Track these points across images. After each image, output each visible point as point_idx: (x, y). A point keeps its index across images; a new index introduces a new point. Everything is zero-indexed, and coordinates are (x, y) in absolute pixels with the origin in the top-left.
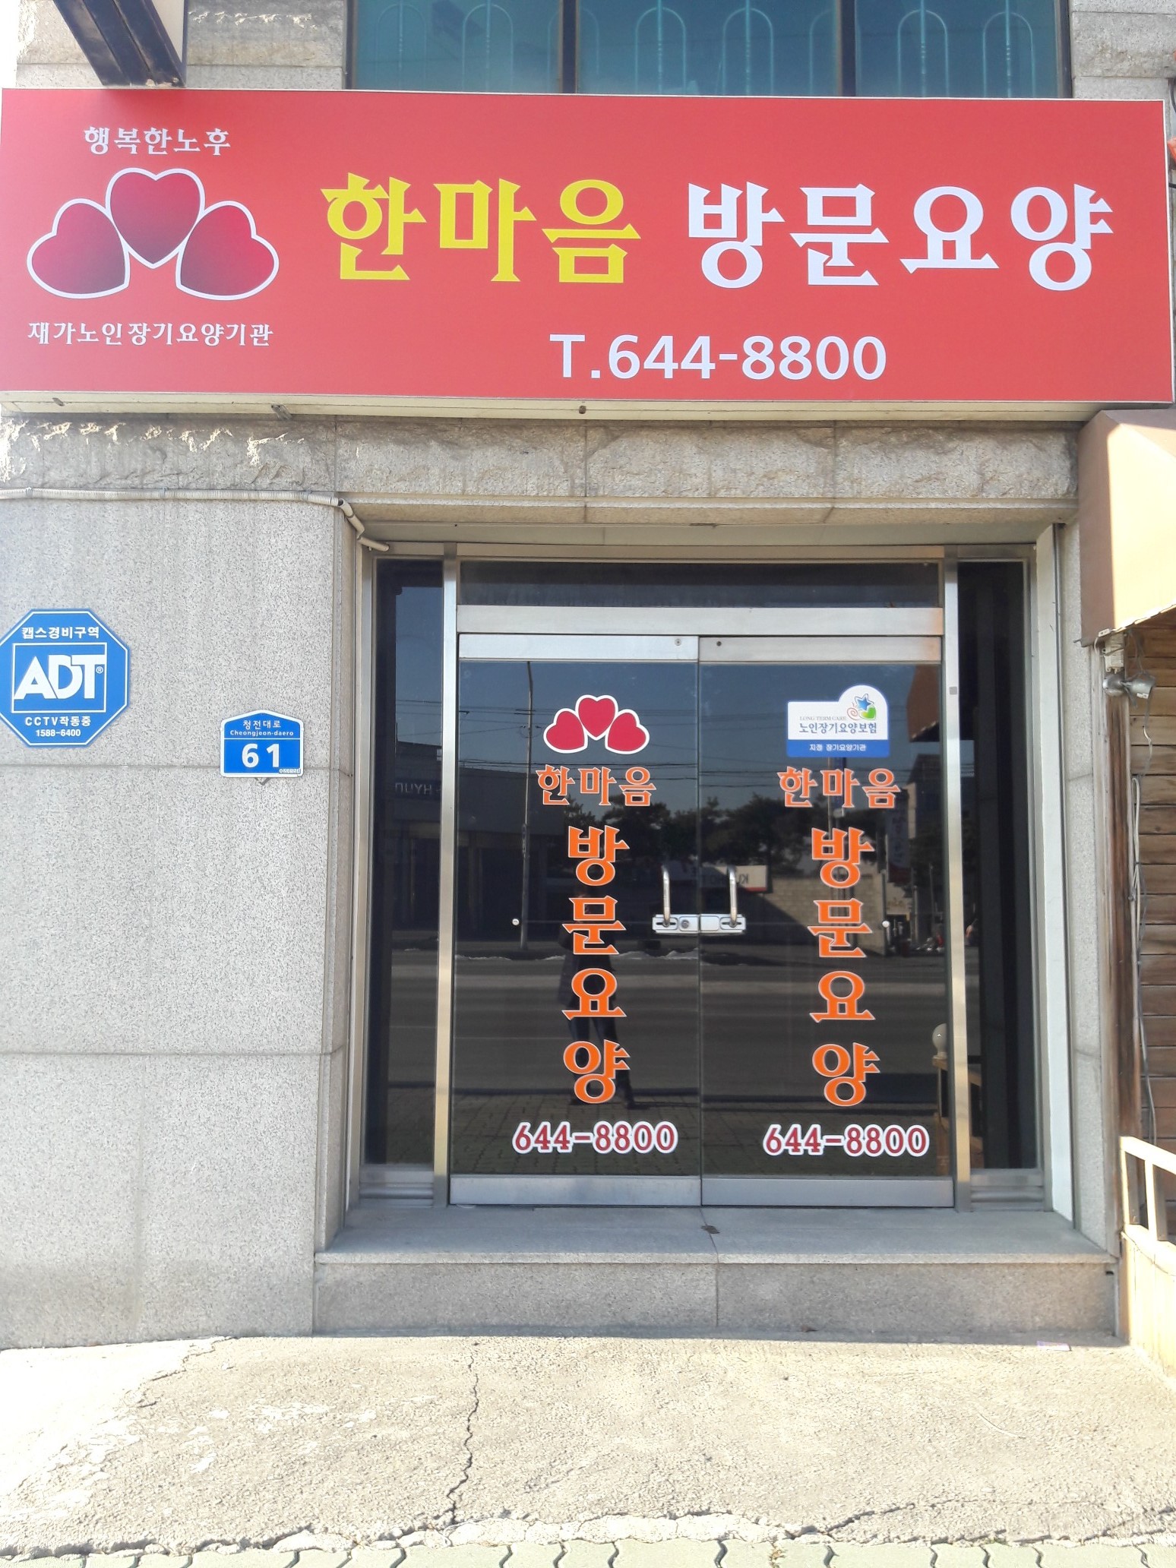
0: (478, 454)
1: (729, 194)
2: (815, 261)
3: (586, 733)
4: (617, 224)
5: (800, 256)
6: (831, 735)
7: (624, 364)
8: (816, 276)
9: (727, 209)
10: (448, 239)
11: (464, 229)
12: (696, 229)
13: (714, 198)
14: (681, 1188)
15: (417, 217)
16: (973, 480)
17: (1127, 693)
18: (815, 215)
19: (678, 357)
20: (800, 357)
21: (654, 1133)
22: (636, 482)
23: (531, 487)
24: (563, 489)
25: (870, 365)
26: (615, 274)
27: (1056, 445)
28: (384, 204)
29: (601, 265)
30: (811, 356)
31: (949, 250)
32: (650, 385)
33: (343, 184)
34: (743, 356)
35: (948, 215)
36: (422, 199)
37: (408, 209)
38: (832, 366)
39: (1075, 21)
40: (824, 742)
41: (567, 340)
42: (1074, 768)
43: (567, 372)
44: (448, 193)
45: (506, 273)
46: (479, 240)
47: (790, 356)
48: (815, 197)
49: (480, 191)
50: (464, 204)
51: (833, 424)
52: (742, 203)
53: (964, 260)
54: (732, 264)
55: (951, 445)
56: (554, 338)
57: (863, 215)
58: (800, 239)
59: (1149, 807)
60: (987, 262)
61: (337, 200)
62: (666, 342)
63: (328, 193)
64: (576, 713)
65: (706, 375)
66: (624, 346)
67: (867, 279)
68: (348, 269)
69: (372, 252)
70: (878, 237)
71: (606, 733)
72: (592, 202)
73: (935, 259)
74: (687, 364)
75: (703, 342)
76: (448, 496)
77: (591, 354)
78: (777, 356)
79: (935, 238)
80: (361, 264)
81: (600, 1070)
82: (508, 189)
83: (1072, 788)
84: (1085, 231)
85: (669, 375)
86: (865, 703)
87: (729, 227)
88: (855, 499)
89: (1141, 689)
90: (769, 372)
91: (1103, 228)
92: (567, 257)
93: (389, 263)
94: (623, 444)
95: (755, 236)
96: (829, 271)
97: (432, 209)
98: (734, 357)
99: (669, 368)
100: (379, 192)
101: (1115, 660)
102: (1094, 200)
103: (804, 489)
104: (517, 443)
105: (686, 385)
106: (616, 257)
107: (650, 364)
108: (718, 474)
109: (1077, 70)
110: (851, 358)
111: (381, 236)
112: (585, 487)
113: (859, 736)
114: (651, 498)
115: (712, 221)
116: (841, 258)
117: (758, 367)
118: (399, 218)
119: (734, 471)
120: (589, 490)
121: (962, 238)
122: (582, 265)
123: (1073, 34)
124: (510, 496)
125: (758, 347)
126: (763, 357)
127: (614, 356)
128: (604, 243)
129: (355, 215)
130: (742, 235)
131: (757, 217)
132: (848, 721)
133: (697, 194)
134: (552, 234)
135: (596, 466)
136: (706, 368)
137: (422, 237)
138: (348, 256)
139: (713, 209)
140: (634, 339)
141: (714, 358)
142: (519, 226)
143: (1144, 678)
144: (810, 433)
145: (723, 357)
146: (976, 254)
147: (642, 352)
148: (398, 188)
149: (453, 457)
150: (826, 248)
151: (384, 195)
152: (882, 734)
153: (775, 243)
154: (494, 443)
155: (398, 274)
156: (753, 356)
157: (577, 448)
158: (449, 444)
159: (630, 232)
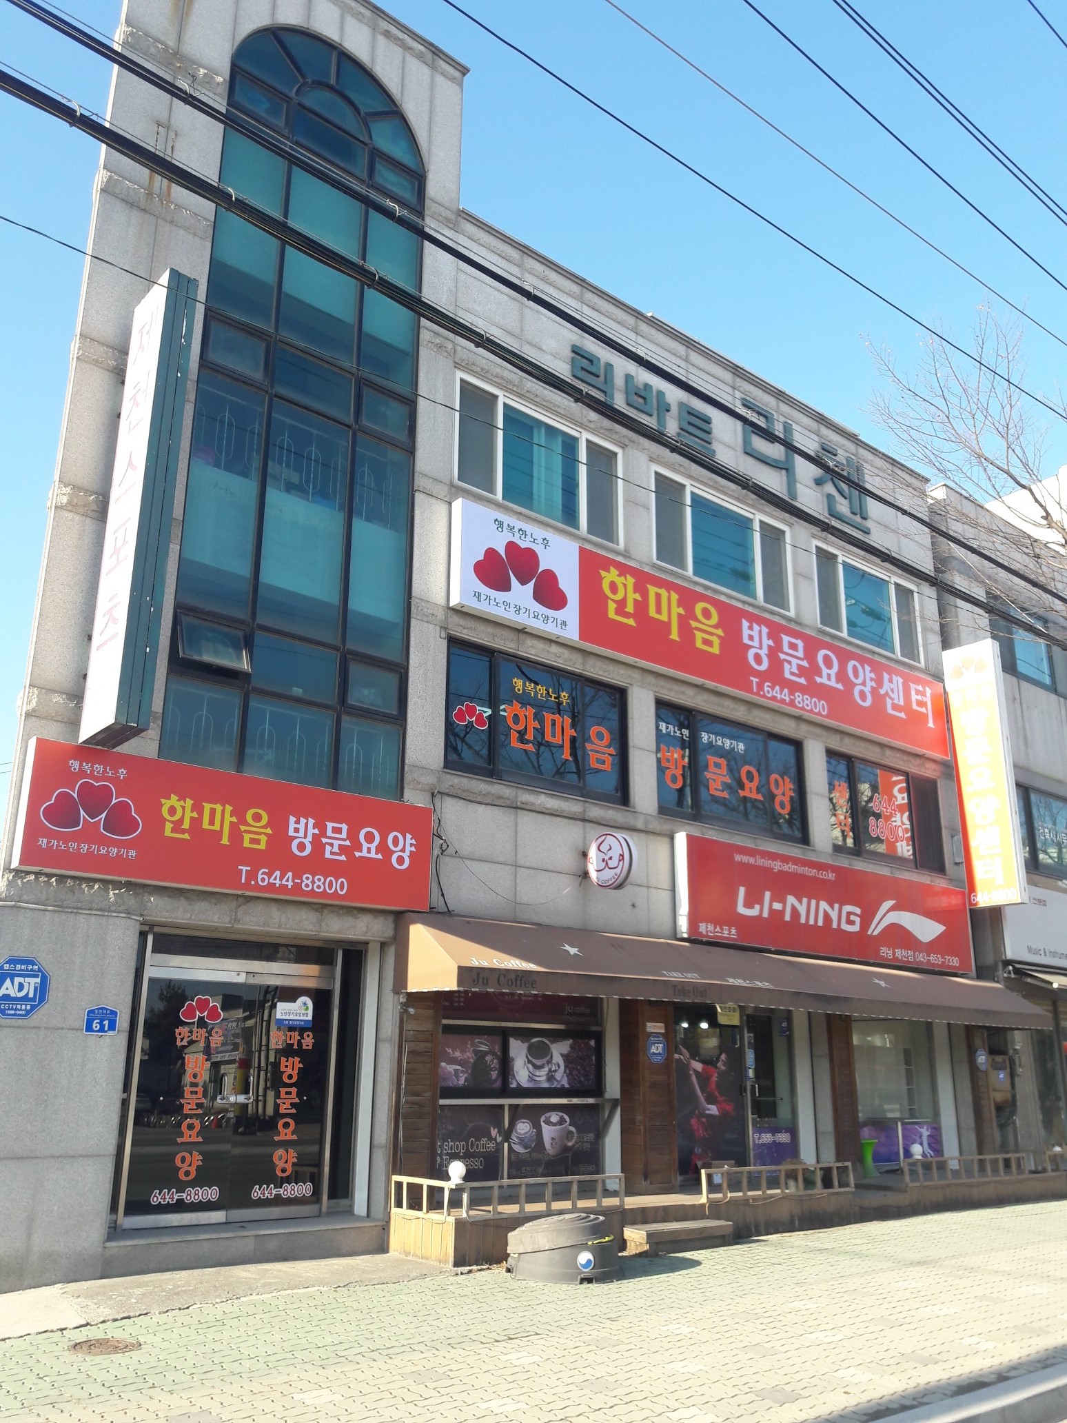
0: (198, 904)
1: (303, 821)
2: (328, 848)
3: (198, 1013)
4: (265, 827)
5: (323, 846)
6: (292, 1017)
7: (263, 880)
8: (328, 855)
9: (301, 826)
10: (206, 825)
11: (212, 822)
12: (291, 833)
13: (297, 822)
14: (218, 1216)
15: (195, 815)
16: (364, 929)
17: (406, 1011)
18: (329, 833)
19: (281, 879)
20: (320, 883)
21: (210, 1192)
22: (253, 919)
23: (216, 919)
24: (227, 919)
25: (342, 889)
26: (263, 846)
27: (391, 918)
28: (183, 808)
29: (258, 842)
30: (324, 884)
31: (369, 850)
32: (271, 887)
33: (169, 798)
34: (302, 881)
35: (369, 837)
36: (198, 808)
37: (192, 812)
38: (330, 888)
39: (406, 768)
40: (289, 1020)
41: (244, 869)
42: (382, 1036)
43: (243, 881)
44: (207, 807)
45: (225, 840)
46: (217, 827)
47: (317, 883)
48: (330, 825)
49: (219, 808)
50: (213, 811)
51: (322, 904)
52: (306, 825)
53: (373, 855)
54: (302, 847)
55: (359, 915)
56: (240, 867)
57: (344, 835)
58: (324, 840)
59: (410, 1053)
60: (380, 856)
61: (167, 804)
62: (278, 873)
63: (163, 801)
64: (194, 1004)
65: (290, 887)
66: (264, 873)
67: (343, 858)
68: (168, 832)
69: (177, 826)
70: (348, 843)
71: (206, 1013)
72: (257, 818)
73: (364, 854)
74: (284, 882)
75: (290, 875)
76: (184, 919)
77: (252, 875)
78: (313, 882)
79: (365, 845)
80: (173, 830)
81: (190, 1165)
82: (229, 808)
83: (380, 1044)
84: (409, 849)
85: (277, 885)
86: (305, 1004)
87: (301, 834)
88: (327, 932)
89: (412, 1011)
90: (310, 888)
91: (413, 849)
92: (247, 837)
93: (183, 832)
94: (251, 905)
95: (310, 838)
96: (332, 853)
97: (201, 812)
98: (299, 881)
99: (278, 883)
100: (182, 803)
101: (402, 999)
102: (411, 839)
103: (311, 927)
104: (213, 900)
105: (283, 888)
106: (264, 839)
107: (271, 881)
108: (283, 919)
109: (406, 785)
110: (336, 885)
111: (181, 821)
112: (235, 919)
113: (302, 1018)
114: (258, 926)
115: (296, 830)
116: (336, 849)
117: (307, 886)
118: (189, 814)
119: (289, 919)
120: (237, 921)
121: (373, 846)
122: (252, 841)
123: (405, 772)
124: (207, 921)
125: (308, 878)
126: (309, 882)
127: (260, 877)
128: (260, 834)
129: (172, 811)
130: (305, 836)
131: (311, 831)
132: (299, 1012)
133: (292, 819)
134: (243, 828)
135: (240, 912)
136: (290, 884)
137: (196, 822)
138: (169, 826)
139: (297, 826)
140: (267, 871)
141: (293, 881)
142: (231, 823)
143: (413, 1007)
144: (314, 906)
145: (296, 881)
146: (377, 853)
147: (270, 875)
148: (189, 802)
149: (189, 905)
150: (332, 845)
151: (183, 804)
152: (310, 1017)
153: (316, 841)
154: (204, 900)
155: (186, 836)
156: (306, 882)
157: (234, 904)
158: (187, 899)
159: (269, 831)
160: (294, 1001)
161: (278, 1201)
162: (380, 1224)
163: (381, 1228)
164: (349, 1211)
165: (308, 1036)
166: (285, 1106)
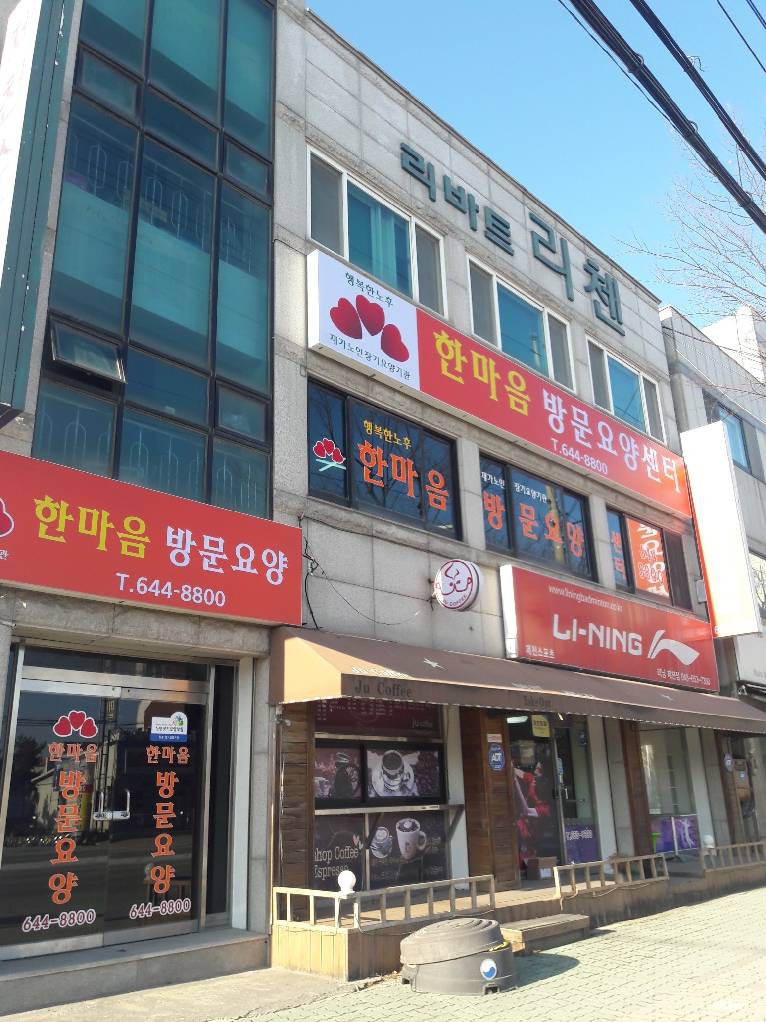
0: (74, 612)
1: (181, 532)
2: (206, 561)
3: (72, 728)
4: (143, 535)
5: (201, 558)
6: (167, 732)
7: (142, 588)
8: (206, 567)
9: (179, 537)
10: (82, 529)
11: (88, 526)
12: (169, 543)
13: (175, 533)
14: (95, 940)
15: (70, 518)
16: (241, 642)
17: (282, 723)
18: (206, 545)
19: (160, 589)
20: (199, 595)
21: (86, 915)
22: (132, 630)
23: (92, 627)
24: (104, 629)
25: (220, 601)
26: (141, 554)
27: (265, 633)
28: (58, 510)
29: (136, 550)
30: (203, 595)
31: (245, 565)
32: (150, 597)
33: (43, 499)
34: (182, 592)
35: (245, 553)
36: (73, 511)
37: (68, 514)
38: (209, 600)
39: (275, 492)
40: (164, 735)
41: (123, 576)
42: (257, 748)
43: (122, 589)
44: (83, 511)
45: (102, 546)
46: (93, 532)
47: (196, 594)
48: (207, 539)
49: (95, 513)
50: (89, 516)
51: (199, 617)
52: (184, 536)
53: (248, 569)
54: (180, 557)
55: (235, 629)
56: (118, 574)
57: (221, 549)
58: (202, 553)
59: (287, 764)
60: (255, 571)
61: (40, 505)
62: (157, 582)
63: (37, 501)
64: (68, 718)
65: (169, 597)
66: (142, 582)
67: (221, 571)
68: (42, 534)
69: (52, 528)
70: (224, 557)
71: (80, 728)
72: (135, 526)
73: (240, 568)
74: (163, 592)
75: (169, 584)
76: (58, 627)
77: (131, 583)
78: (192, 593)
79: (241, 560)
80: (48, 532)
81: (65, 887)
82: (106, 515)
83: (256, 757)
84: (281, 566)
85: (157, 595)
86: (180, 719)
87: (179, 545)
88: (203, 645)
89: (288, 722)
90: (189, 599)
91: (286, 566)
92: (125, 545)
93: (59, 534)
94: (129, 615)
95: (188, 549)
96: (210, 566)
97: (77, 516)
98: (178, 591)
99: (157, 592)
100: (57, 505)
101: (278, 711)
102: (284, 557)
103: (189, 639)
104: (89, 609)
105: (162, 599)
106: (142, 547)
107: (151, 590)
108: (162, 631)
109: (274, 508)
110: (215, 597)
111: (56, 523)
112: (113, 630)
113: (177, 733)
114: (136, 636)
115: (175, 541)
116: (213, 562)
117: (186, 596)
118: (64, 518)
119: (167, 630)
121: (249, 561)
122: (130, 549)
123: (274, 496)
124: (84, 630)
125: (186, 589)
126: (188, 593)
127: (139, 585)
128: (138, 542)
129: (47, 512)
130: (184, 548)
131: (189, 543)
132: (173, 727)
133: (170, 530)
134: (120, 535)
135: (118, 622)
136: (169, 594)
137: (72, 526)
138: (43, 528)
139: (175, 537)
140: (146, 579)
141: (172, 591)
142: (109, 529)
143: (288, 718)
144: (192, 618)
145: (175, 591)
146: (252, 568)
147: (149, 584)
148: (64, 505)
149: (65, 612)
150: (209, 558)
151: (59, 507)
152: (185, 732)
153: (194, 551)
154: (80, 608)
155: (61, 539)
156: (185, 592)
157: (111, 613)
158: (62, 606)
159: (147, 540)
160: (169, 716)
161: (157, 919)
162: (263, 937)
163: (263, 942)
164: (227, 924)
165: (183, 750)
166: (162, 821)
